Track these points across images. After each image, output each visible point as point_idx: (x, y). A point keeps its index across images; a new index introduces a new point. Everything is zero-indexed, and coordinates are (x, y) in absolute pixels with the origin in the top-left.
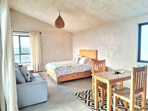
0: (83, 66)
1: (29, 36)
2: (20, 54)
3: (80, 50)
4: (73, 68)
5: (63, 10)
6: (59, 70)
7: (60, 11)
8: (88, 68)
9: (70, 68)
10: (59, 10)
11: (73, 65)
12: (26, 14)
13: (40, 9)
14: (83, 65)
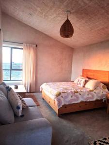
0: (93, 93)
1: (22, 49)
2: (11, 69)
3: (83, 70)
4: (80, 94)
5: (74, 11)
6: (62, 97)
7: (69, 13)
8: (99, 95)
9: (76, 94)
10: (68, 11)
11: (79, 90)
12: (21, 20)
13: (41, 11)
14: (92, 91)
